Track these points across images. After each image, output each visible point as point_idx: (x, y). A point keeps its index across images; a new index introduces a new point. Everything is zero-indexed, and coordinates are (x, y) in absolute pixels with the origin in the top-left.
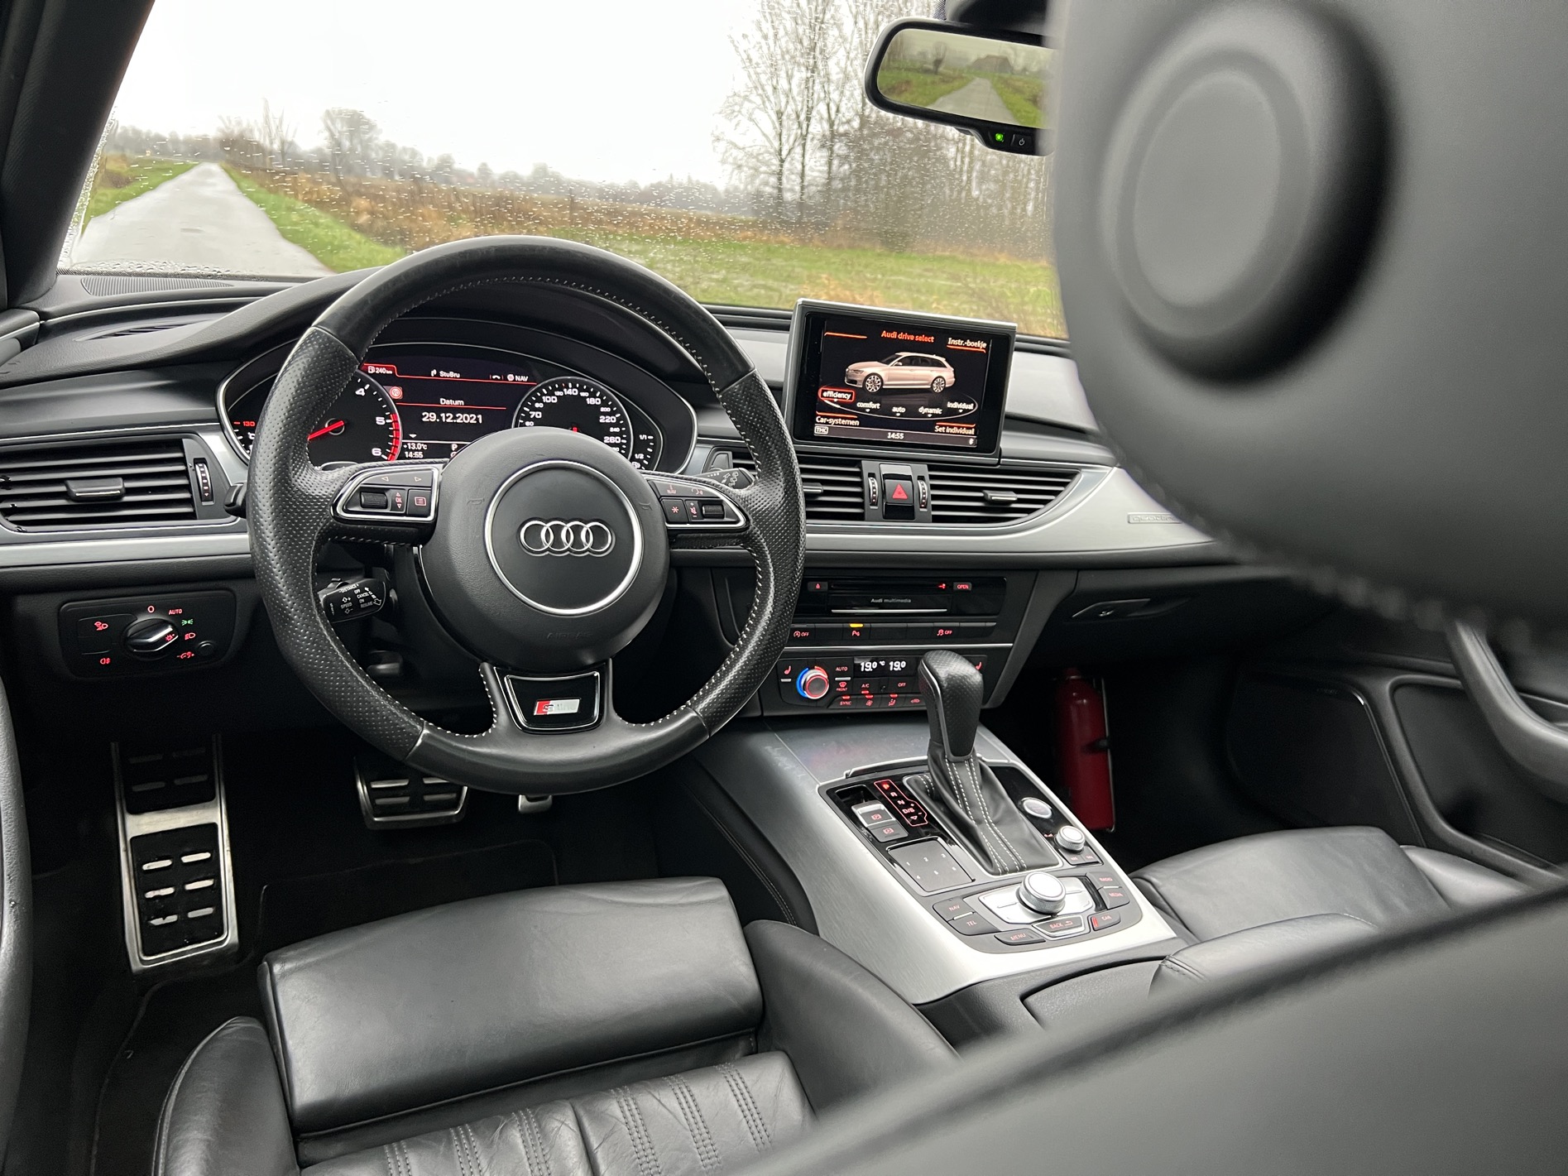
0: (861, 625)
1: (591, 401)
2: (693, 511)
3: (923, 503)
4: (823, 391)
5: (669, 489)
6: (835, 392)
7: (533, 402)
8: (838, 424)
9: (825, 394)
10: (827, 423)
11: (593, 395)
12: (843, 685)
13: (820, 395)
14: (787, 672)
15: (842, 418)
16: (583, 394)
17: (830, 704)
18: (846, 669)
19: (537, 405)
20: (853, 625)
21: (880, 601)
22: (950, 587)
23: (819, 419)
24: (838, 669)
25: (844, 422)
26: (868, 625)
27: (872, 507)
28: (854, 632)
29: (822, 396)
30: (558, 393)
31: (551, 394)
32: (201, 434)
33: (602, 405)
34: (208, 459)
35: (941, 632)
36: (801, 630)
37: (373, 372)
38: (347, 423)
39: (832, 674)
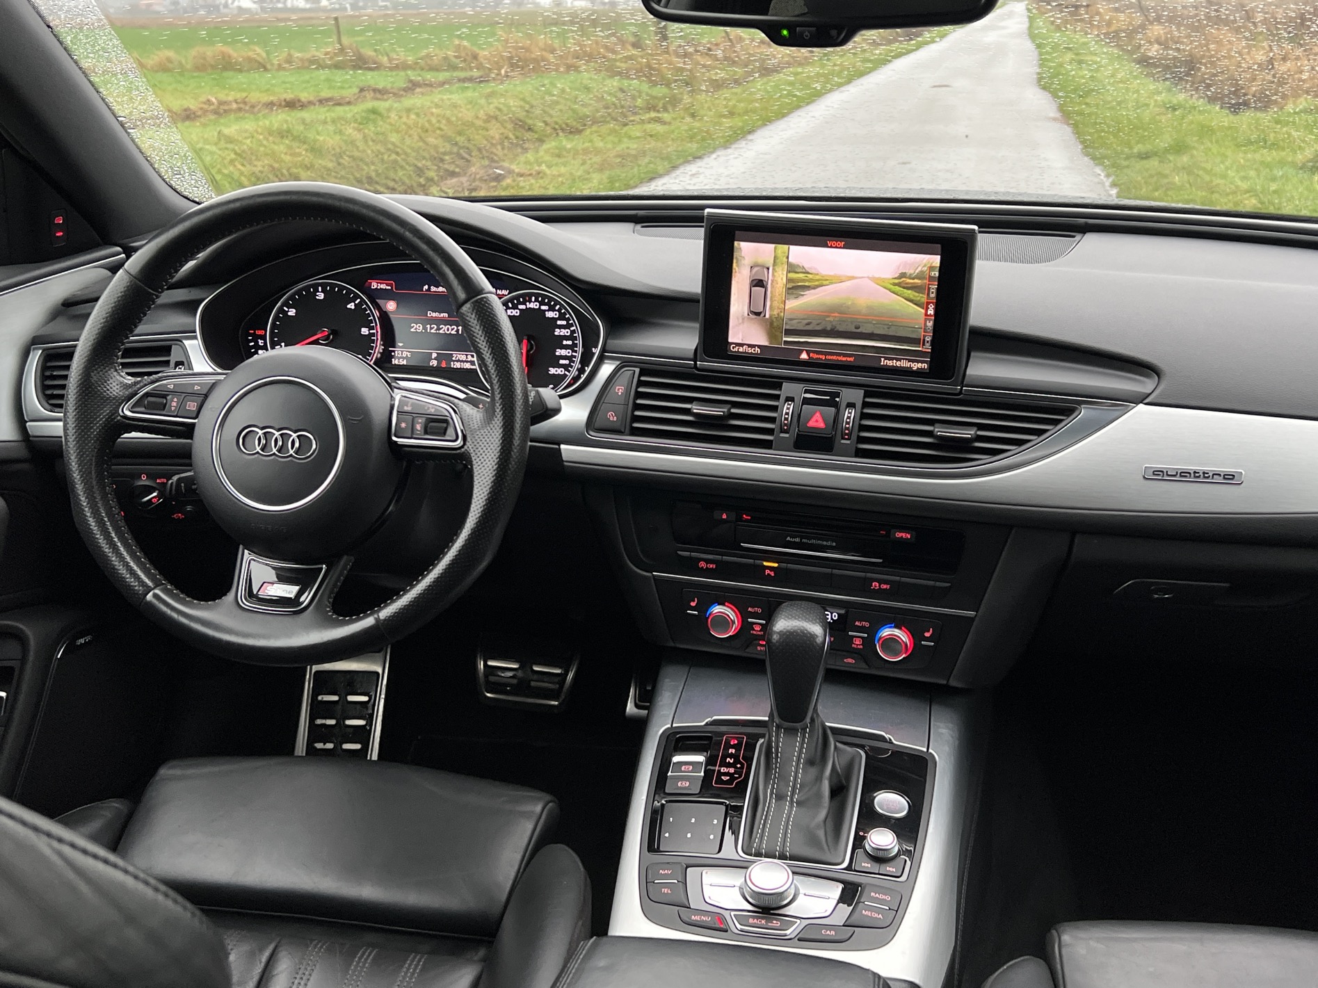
0: (776, 565)
1: (550, 314)
2: (418, 427)
3: (846, 434)
11: (552, 309)
12: (758, 627)
14: (693, 604)
16: (543, 308)
17: (748, 647)
18: (760, 611)
20: (765, 564)
21: (797, 540)
22: (888, 535)
24: (749, 609)
26: (784, 565)
27: (782, 435)
28: (767, 572)
30: (521, 307)
31: (515, 307)
32: (184, 341)
33: (559, 319)
34: (186, 363)
35: (875, 585)
36: (707, 561)
37: (375, 287)
38: (334, 332)
39: (744, 615)
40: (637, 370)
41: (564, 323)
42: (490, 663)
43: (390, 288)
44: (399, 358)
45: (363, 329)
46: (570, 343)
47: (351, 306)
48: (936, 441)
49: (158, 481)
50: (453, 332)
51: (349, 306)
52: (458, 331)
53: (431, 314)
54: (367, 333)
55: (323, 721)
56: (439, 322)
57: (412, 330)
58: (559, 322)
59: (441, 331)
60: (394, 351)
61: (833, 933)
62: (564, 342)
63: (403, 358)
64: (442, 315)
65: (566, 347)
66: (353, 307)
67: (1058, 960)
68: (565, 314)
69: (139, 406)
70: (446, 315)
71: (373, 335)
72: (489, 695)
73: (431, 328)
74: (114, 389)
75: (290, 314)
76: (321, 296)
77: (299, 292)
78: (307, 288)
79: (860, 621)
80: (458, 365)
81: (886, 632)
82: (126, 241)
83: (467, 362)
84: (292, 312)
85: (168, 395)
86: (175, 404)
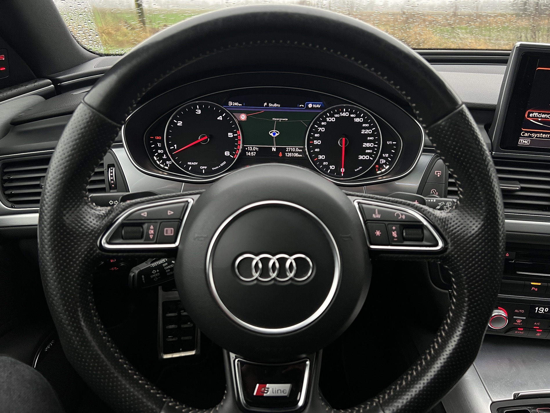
0: (540, 284)
1: (357, 120)
2: (394, 234)
4: (529, 113)
5: (375, 213)
6: (539, 113)
7: (321, 122)
8: (540, 138)
9: (531, 115)
10: (530, 136)
11: (358, 116)
12: (519, 321)
13: (526, 116)
15: (543, 133)
16: (352, 116)
18: (523, 311)
19: (323, 123)
20: (532, 283)
23: (523, 134)
24: (516, 311)
25: (544, 136)
26: (546, 284)
28: (533, 288)
29: (529, 116)
30: (336, 116)
31: (332, 116)
32: (113, 150)
33: (364, 123)
34: (116, 165)
37: (231, 104)
38: (211, 137)
39: (511, 314)
41: (367, 125)
43: (241, 105)
44: (251, 152)
45: (229, 134)
46: (373, 138)
47: (220, 118)
51: (218, 118)
54: (232, 136)
55: (170, 327)
58: (364, 125)
60: (247, 147)
62: (369, 138)
63: (253, 151)
65: (370, 141)
66: (221, 119)
68: (368, 119)
69: (117, 238)
71: (237, 137)
75: (178, 124)
76: (199, 112)
77: (184, 110)
78: (189, 107)
80: (290, 155)
82: (52, 75)
83: (296, 152)
84: (180, 124)
85: (144, 223)
86: (152, 232)
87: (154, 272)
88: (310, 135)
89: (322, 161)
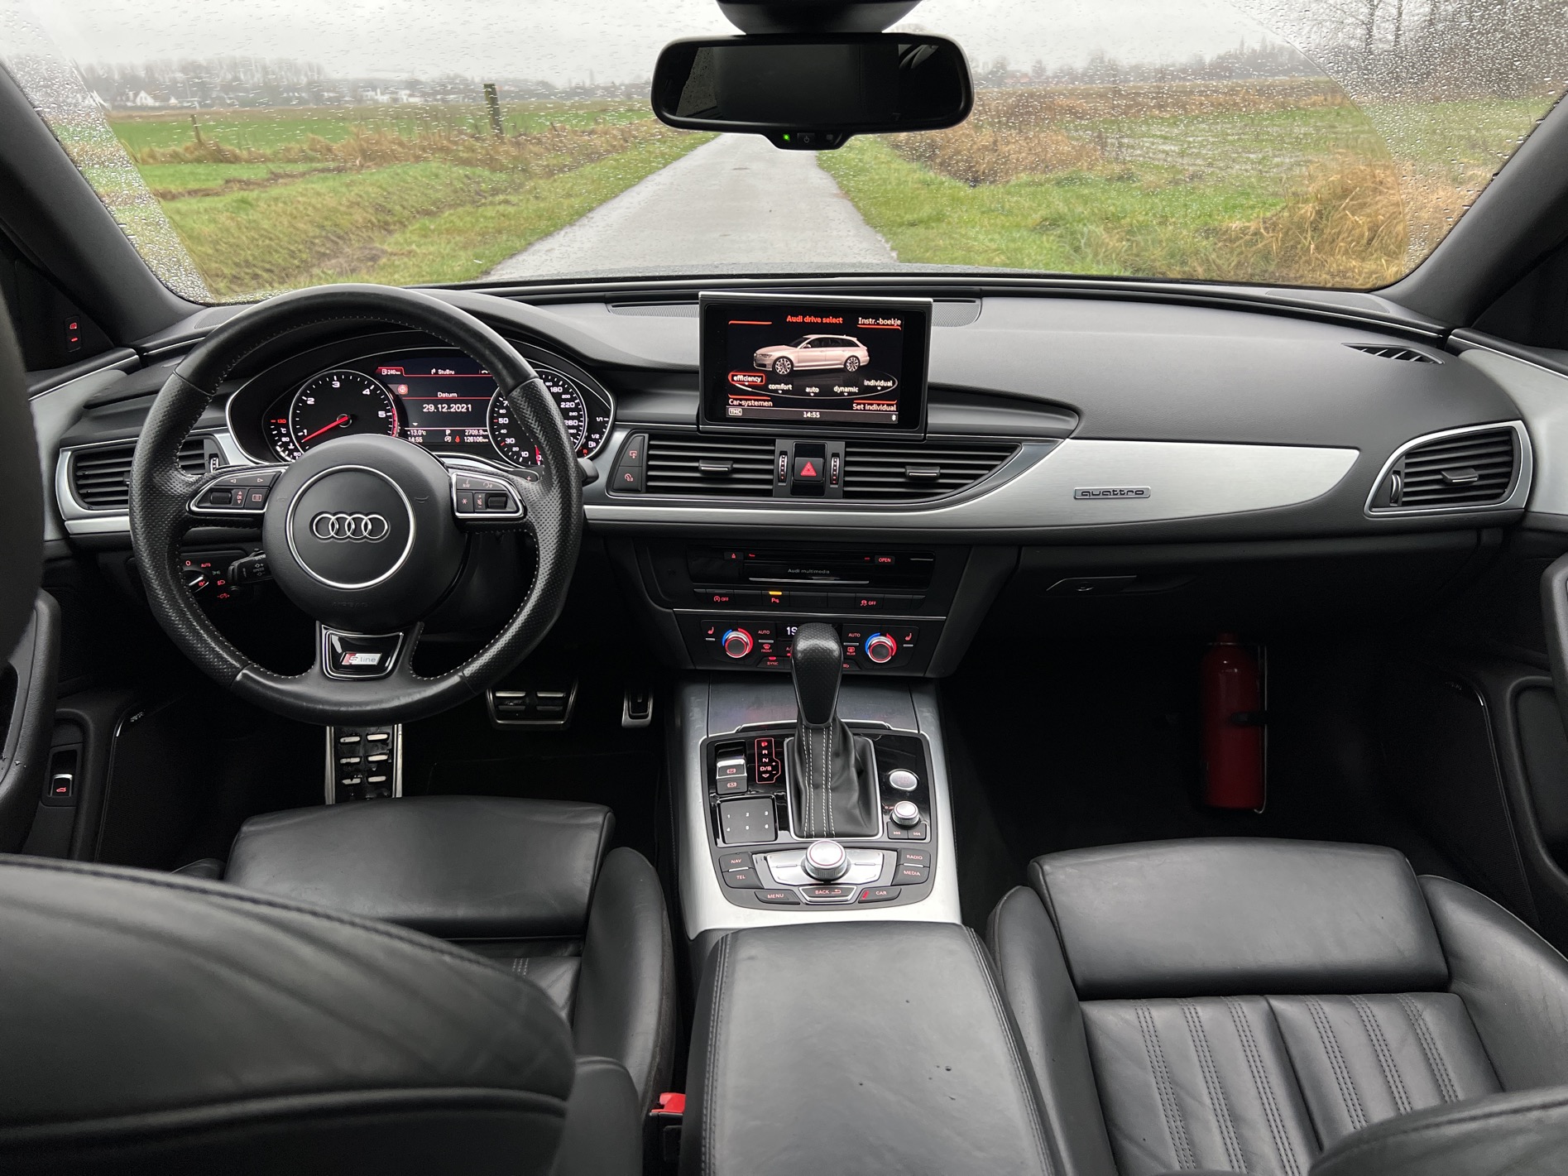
0: (780, 593)
1: (555, 390)
2: (480, 502)
3: (834, 480)
4: (733, 376)
6: (744, 376)
8: (752, 406)
9: (735, 378)
10: (740, 405)
11: (556, 384)
12: (766, 647)
14: (710, 632)
15: (755, 400)
16: (547, 383)
17: (759, 663)
18: (768, 632)
20: (771, 593)
21: (798, 571)
22: (872, 560)
23: (732, 402)
24: (760, 632)
25: (756, 403)
26: (787, 593)
27: (780, 484)
28: (773, 600)
29: (733, 380)
32: (216, 435)
33: (563, 393)
34: (219, 455)
35: (864, 602)
36: (721, 595)
37: (386, 373)
38: (353, 417)
39: (754, 636)
40: (647, 436)
41: (568, 396)
42: (498, 695)
43: (399, 373)
44: (415, 437)
45: (380, 413)
46: (575, 414)
47: (367, 392)
48: (908, 481)
49: (202, 566)
50: (464, 410)
51: (364, 392)
52: (468, 408)
53: (441, 395)
54: (384, 416)
55: (348, 760)
56: (449, 402)
57: (424, 410)
58: (564, 396)
59: (452, 410)
60: (409, 430)
61: (885, 893)
62: (571, 414)
63: (419, 436)
64: (451, 395)
65: (573, 418)
66: (368, 393)
67: (1044, 887)
68: (568, 389)
69: (205, 502)
70: (455, 395)
71: (390, 417)
72: (499, 722)
73: (442, 408)
74: (178, 487)
75: (309, 402)
76: (337, 385)
77: (316, 382)
78: (323, 378)
79: (852, 633)
80: (471, 439)
81: (875, 640)
82: (137, 342)
83: (479, 436)
84: (311, 401)
85: (233, 489)
86: (240, 497)
87: (257, 565)
88: (492, 411)
89: (511, 446)
